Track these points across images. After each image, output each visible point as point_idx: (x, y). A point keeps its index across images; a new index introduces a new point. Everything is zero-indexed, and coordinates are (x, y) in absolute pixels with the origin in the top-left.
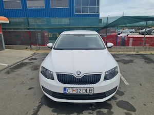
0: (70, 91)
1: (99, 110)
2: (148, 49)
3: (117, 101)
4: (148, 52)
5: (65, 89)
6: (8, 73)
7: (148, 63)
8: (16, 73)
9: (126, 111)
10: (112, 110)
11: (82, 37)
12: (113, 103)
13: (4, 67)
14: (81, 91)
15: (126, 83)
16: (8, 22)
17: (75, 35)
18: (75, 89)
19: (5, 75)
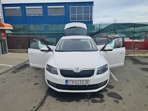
0: (70, 83)
1: (93, 99)
2: (136, 52)
3: (108, 92)
4: (137, 55)
5: (67, 81)
6: (14, 72)
7: (135, 64)
8: (21, 72)
9: (114, 99)
10: (103, 99)
11: (78, 41)
12: (105, 94)
13: (10, 68)
14: (79, 83)
15: (116, 79)
16: (12, 28)
17: (72, 39)
18: (74, 81)
19: (12, 74)
